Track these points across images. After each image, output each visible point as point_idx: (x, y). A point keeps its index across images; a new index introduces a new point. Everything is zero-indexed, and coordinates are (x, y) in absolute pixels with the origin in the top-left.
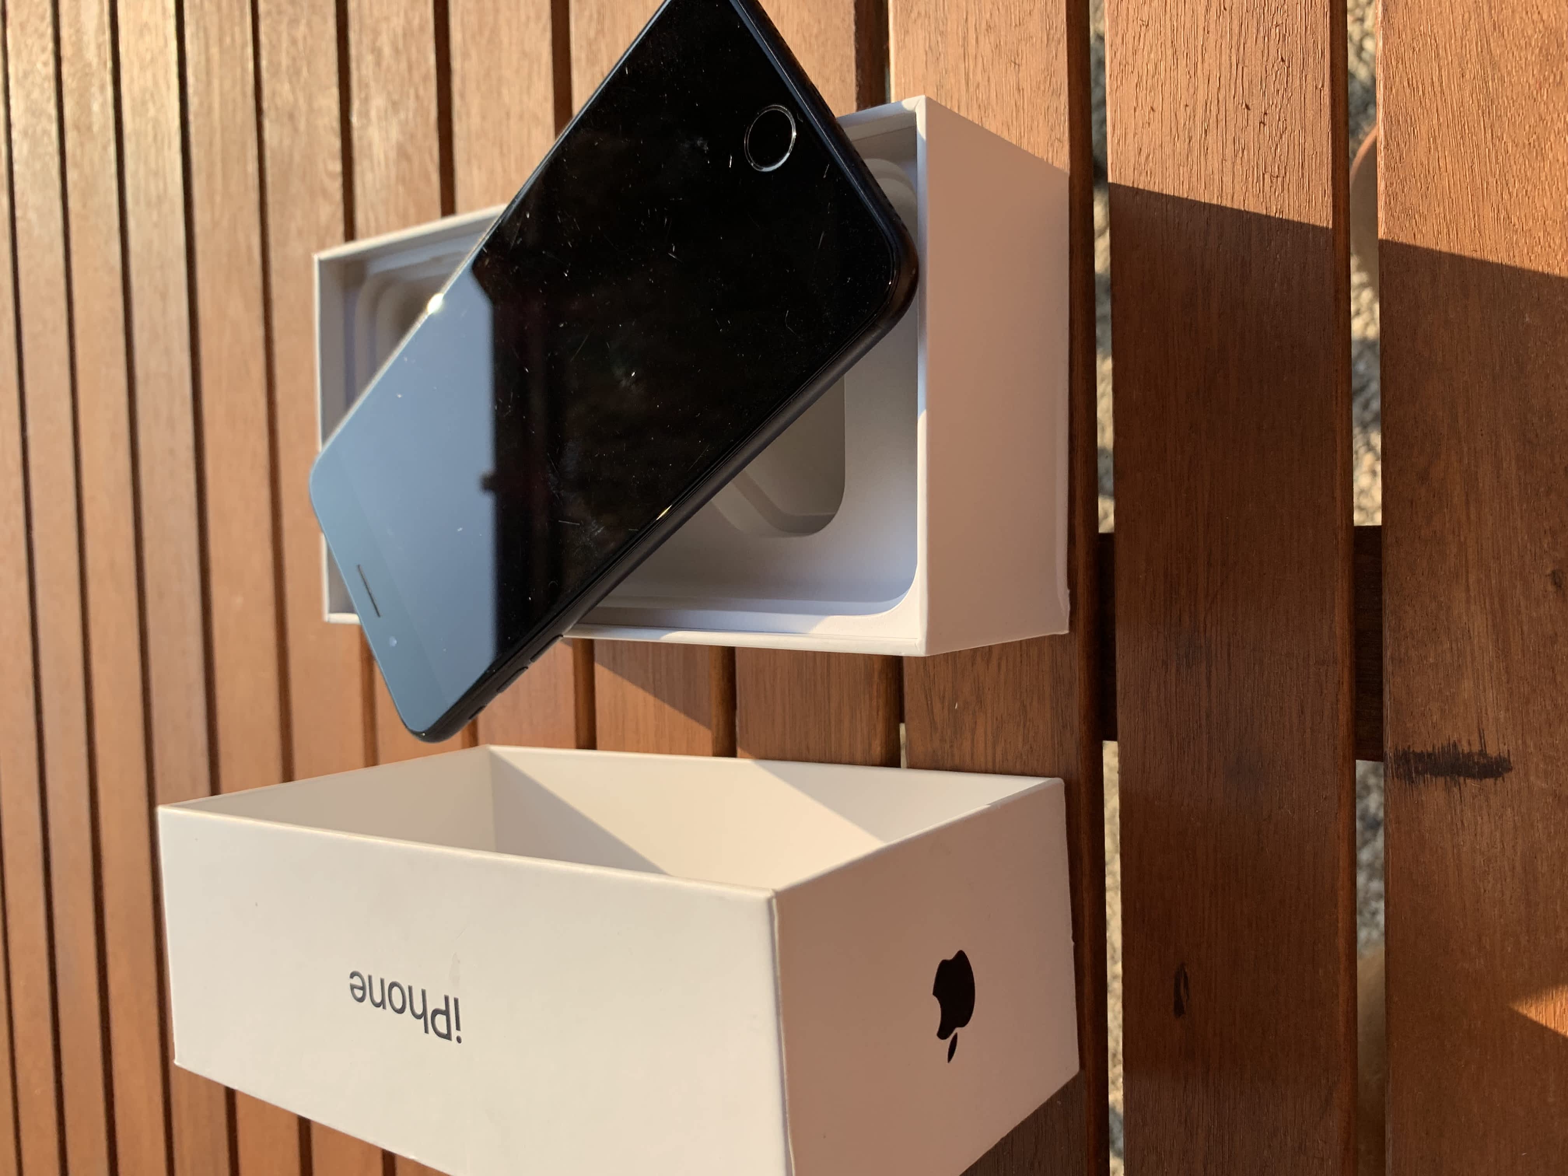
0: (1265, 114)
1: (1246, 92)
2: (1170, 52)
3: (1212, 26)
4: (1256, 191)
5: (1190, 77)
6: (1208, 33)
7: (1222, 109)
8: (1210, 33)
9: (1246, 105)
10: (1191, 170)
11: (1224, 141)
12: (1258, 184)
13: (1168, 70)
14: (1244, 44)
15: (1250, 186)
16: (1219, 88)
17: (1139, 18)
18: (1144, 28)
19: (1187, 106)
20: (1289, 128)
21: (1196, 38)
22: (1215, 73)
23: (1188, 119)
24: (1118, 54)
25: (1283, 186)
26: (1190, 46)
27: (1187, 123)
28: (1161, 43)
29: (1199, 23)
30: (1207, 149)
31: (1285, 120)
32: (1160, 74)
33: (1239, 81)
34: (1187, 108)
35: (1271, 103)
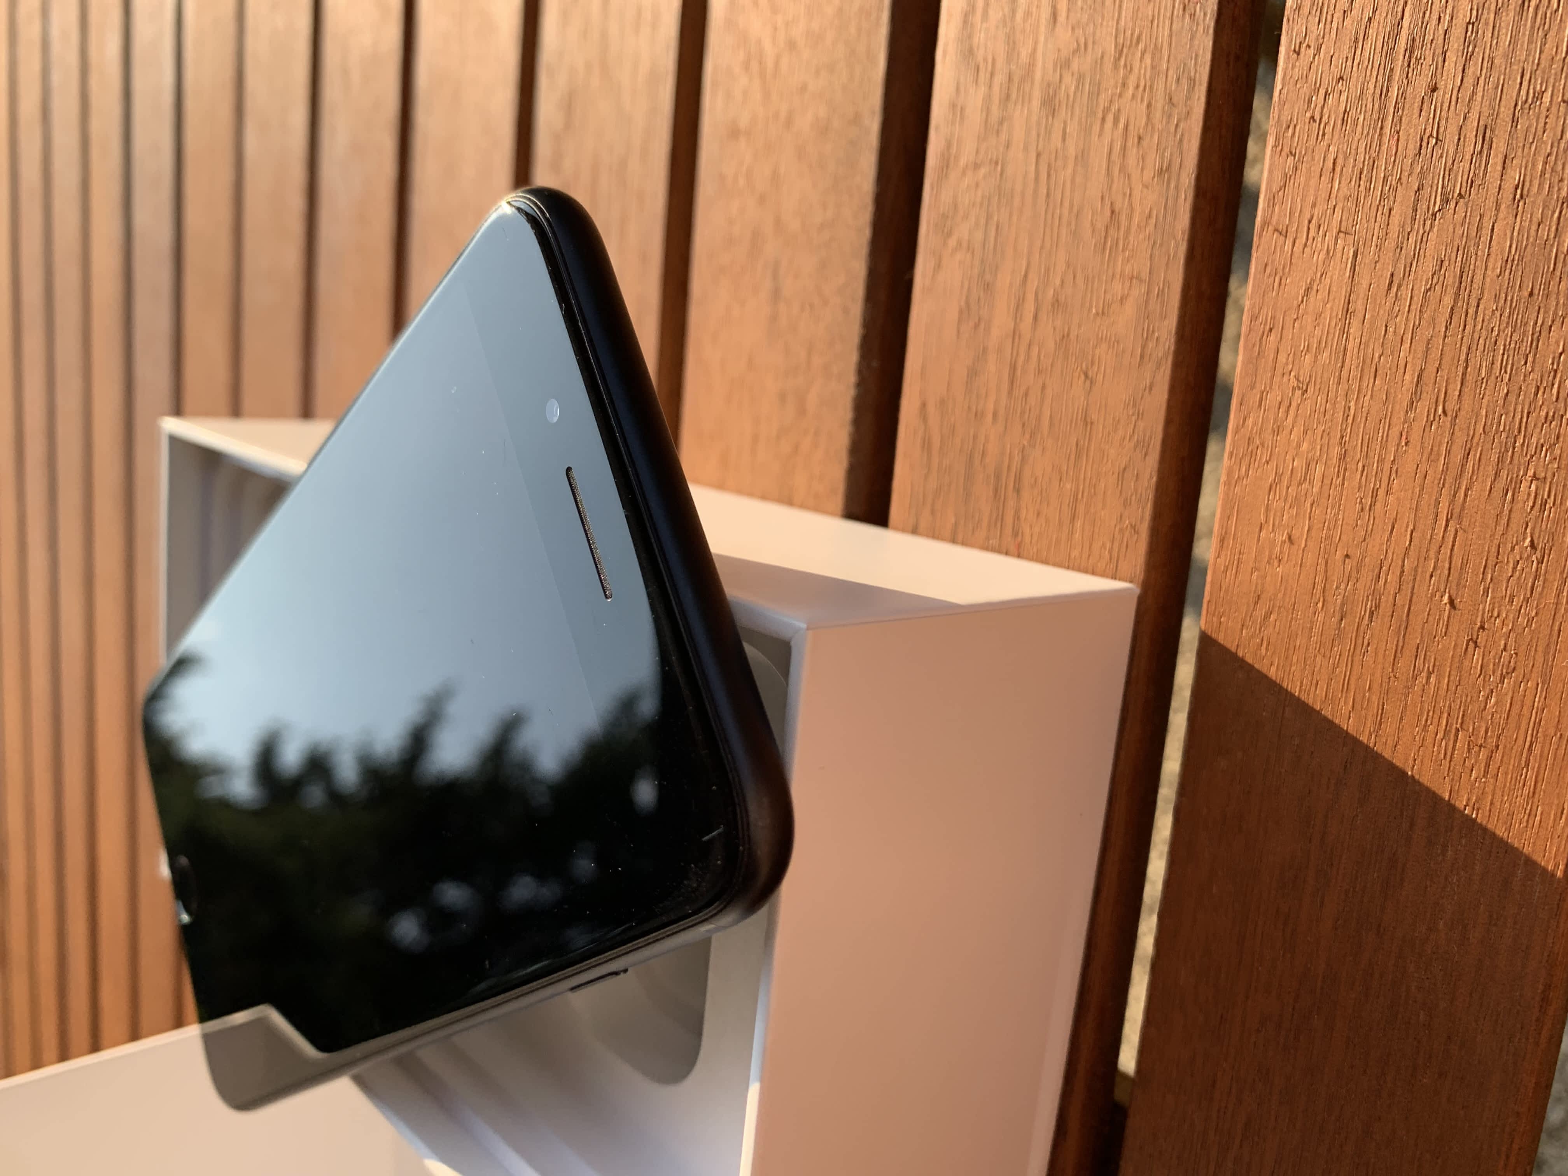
0: (1482, 627)
1: (1455, 575)
2: (1336, 451)
3: (1415, 437)
4: (1439, 753)
5: (1362, 510)
6: (1406, 444)
7: (1407, 589)
8: (1410, 445)
9: (1450, 597)
10: (1334, 669)
11: (1401, 644)
12: (1443, 743)
13: (1327, 481)
14: (1467, 490)
15: (1429, 741)
16: (1408, 549)
17: (1293, 374)
18: (1298, 393)
19: (1347, 556)
20: (1520, 671)
21: (1384, 445)
22: (1407, 519)
23: (1346, 580)
24: (1250, 422)
25: (1488, 765)
26: (1371, 454)
27: (1343, 586)
28: (1324, 431)
29: (1394, 420)
30: (1369, 644)
31: (1516, 654)
32: (1311, 483)
33: (1446, 551)
34: (1347, 561)
35: (1496, 614)
